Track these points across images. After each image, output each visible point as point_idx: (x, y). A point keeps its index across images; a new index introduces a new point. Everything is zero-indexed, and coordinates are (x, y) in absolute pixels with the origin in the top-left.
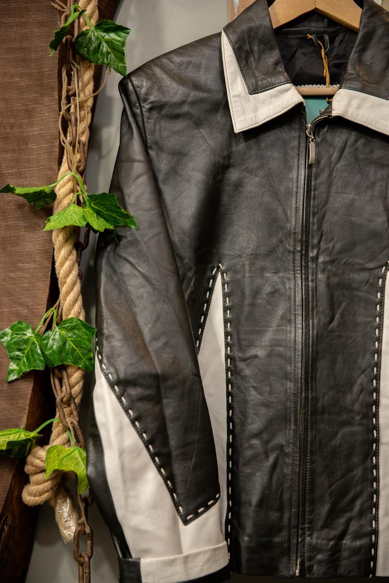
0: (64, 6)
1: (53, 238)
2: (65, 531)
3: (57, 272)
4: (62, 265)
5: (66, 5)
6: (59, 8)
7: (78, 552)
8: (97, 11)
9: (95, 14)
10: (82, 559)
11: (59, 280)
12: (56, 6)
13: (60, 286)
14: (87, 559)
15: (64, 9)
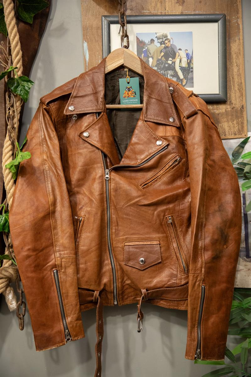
0: (7, 65)
1: (3, 172)
2: (11, 306)
3: (5, 188)
4: (8, 184)
5: (8, 65)
6: (4, 66)
7: (18, 313)
8: (22, 67)
9: (21, 68)
10: (20, 316)
11: (7, 192)
12: (3, 65)
13: (7, 194)
14: (22, 316)
15: (6, 66)
